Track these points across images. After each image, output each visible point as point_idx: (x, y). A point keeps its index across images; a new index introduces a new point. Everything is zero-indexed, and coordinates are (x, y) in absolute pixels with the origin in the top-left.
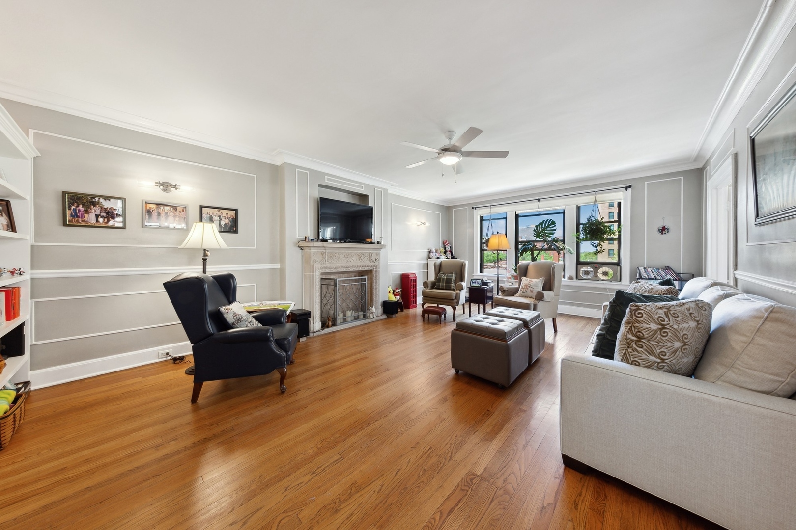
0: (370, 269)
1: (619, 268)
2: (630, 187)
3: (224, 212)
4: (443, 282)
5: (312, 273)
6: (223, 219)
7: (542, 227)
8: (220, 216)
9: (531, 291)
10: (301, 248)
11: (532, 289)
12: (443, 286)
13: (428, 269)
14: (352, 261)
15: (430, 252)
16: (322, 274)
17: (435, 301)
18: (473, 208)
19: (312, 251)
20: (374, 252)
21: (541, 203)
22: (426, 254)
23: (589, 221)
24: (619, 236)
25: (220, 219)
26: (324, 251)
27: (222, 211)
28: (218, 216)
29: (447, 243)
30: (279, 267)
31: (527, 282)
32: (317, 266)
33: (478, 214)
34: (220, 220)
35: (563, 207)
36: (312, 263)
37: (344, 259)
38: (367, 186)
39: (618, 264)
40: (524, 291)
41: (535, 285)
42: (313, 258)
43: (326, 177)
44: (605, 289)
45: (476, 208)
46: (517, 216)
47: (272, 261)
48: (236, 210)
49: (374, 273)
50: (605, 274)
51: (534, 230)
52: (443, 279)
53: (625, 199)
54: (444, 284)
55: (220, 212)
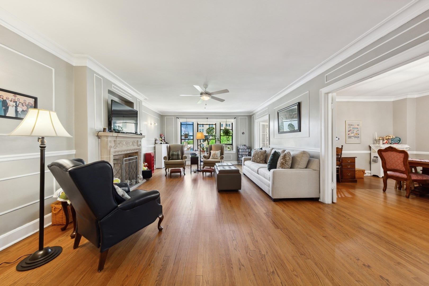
0: (137, 151)
1: (232, 146)
2: (235, 118)
3: (22, 99)
4: (175, 156)
5: (108, 156)
6: (20, 105)
7: (210, 130)
8: (16, 102)
9: (216, 156)
10: (99, 137)
11: (217, 155)
12: (175, 158)
13: (155, 150)
14: (129, 146)
15: (156, 140)
16: (114, 156)
17: (173, 166)
18: (177, 118)
19: (109, 139)
20: (139, 140)
21: (208, 120)
22: (154, 141)
23: (225, 128)
24: (232, 135)
25: (16, 104)
26: (115, 139)
27: (18, 96)
28: (14, 102)
29: (163, 135)
30: (75, 153)
31: (214, 153)
32: (112, 150)
33: (179, 121)
34: (16, 107)
35: (216, 123)
36: (109, 148)
37: (125, 145)
38: (133, 97)
39: (232, 144)
40: (214, 156)
41: (217, 154)
42: (109, 144)
43: (113, 85)
44: (229, 153)
45: (178, 118)
46: (198, 124)
47: (69, 148)
48: (36, 99)
49: (139, 154)
50: (229, 148)
51: (206, 131)
52: (175, 154)
53: (234, 122)
54: (176, 157)
55: (16, 98)
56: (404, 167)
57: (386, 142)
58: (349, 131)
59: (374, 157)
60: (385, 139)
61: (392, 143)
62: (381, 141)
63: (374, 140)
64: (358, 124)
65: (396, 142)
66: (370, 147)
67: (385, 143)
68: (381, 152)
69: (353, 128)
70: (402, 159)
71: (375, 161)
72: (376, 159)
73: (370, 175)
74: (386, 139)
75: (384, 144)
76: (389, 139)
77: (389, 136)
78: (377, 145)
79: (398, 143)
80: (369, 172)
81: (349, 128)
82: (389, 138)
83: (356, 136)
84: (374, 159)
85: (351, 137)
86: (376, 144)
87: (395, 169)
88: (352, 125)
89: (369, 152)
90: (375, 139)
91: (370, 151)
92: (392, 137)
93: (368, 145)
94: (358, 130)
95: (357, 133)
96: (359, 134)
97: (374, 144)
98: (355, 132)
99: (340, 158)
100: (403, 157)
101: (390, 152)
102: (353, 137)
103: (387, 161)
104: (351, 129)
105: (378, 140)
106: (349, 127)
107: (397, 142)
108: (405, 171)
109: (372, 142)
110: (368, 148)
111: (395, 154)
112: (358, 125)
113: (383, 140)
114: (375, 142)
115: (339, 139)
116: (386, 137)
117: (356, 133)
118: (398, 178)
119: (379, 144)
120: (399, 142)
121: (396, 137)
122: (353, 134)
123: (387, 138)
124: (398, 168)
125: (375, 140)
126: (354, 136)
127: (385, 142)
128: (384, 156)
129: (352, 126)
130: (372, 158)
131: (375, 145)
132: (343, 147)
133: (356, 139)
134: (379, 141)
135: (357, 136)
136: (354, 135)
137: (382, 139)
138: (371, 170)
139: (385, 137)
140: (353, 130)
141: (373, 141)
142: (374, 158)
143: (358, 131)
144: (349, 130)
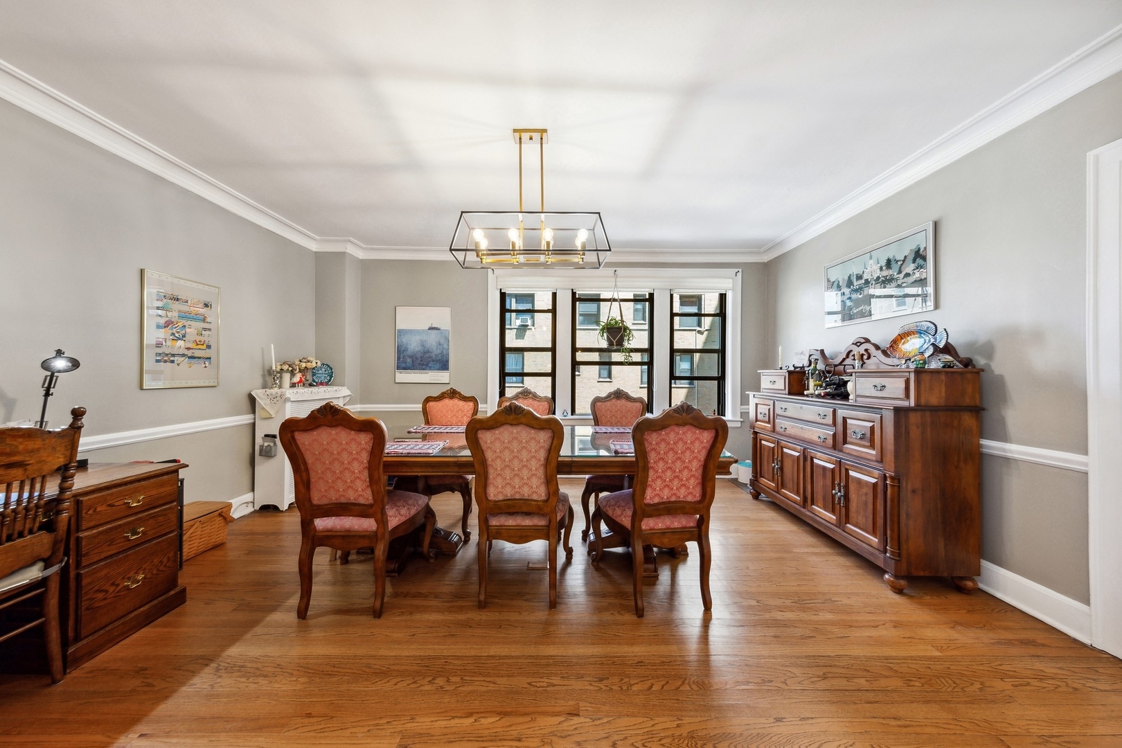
56: (369, 489)
57: (301, 381)
59: (266, 436)
60: (298, 370)
61: (314, 381)
62: (287, 377)
63: (266, 373)
64: (207, 300)
65: (323, 378)
66: (252, 400)
67: (298, 383)
68: (293, 432)
69: (184, 316)
70: (365, 457)
71: (267, 454)
72: (272, 444)
73: (250, 509)
74: (300, 371)
75: (293, 385)
76: (308, 369)
77: (309, 359)
78: (275, 390)
79: (327, 384)
80: (248, 497)
81: (161, 313)
82: (309, 365)
83: (197, 353)
84: (266, 444)
85: (173, 355)
86: (272, 388)
87: (343, 500)
88: (178, 300)
89: (247, 419)
90: (267, 367)
91: (251, 416)
92: (314, 365)
93: (244, 391)
94: (206, 326)
95: (202, 338)
96: (209, 347)
97: (265, 386)
98: (191, 332)
99: (57, 501)
100: (369, 448)
101: (329, 430)
102: (183, 355)
103: (316, 469)
104: (173, 315)
105: (278, 372)
106: (160, 304)
107: (326, 381)
108: (371, 506)
109: (259, 381)
110: (245, 404)
111: (343, 435)
112: (206, 305)
113: (293, 373)
114: (269, 380)
115: (75, 364)
116: (301, 361)
117: (198, 338)
118: (348, 536)
119: (280, 387)
120: (329, 381)
121: (324, 364)
122: (180, 343)
123: (304, 365)
124: (351, 496)
125: (270, 372)
126: (189, 353)
127: (296, 379)
128: (303, 450)
129: (177, 306)
130: (259, 440)
131: (269, 391)
132: (85, 420)
133: (198, 367)
134: (281, 377)
135: (201, 355)
136: (188, 349)
137: (290, 369)
138: (253, 490)
139: (297, 363)
140: (180, 325)
141: (264, 376)
142: (264, 441)
143: (205, 330)
144: (164, 322)
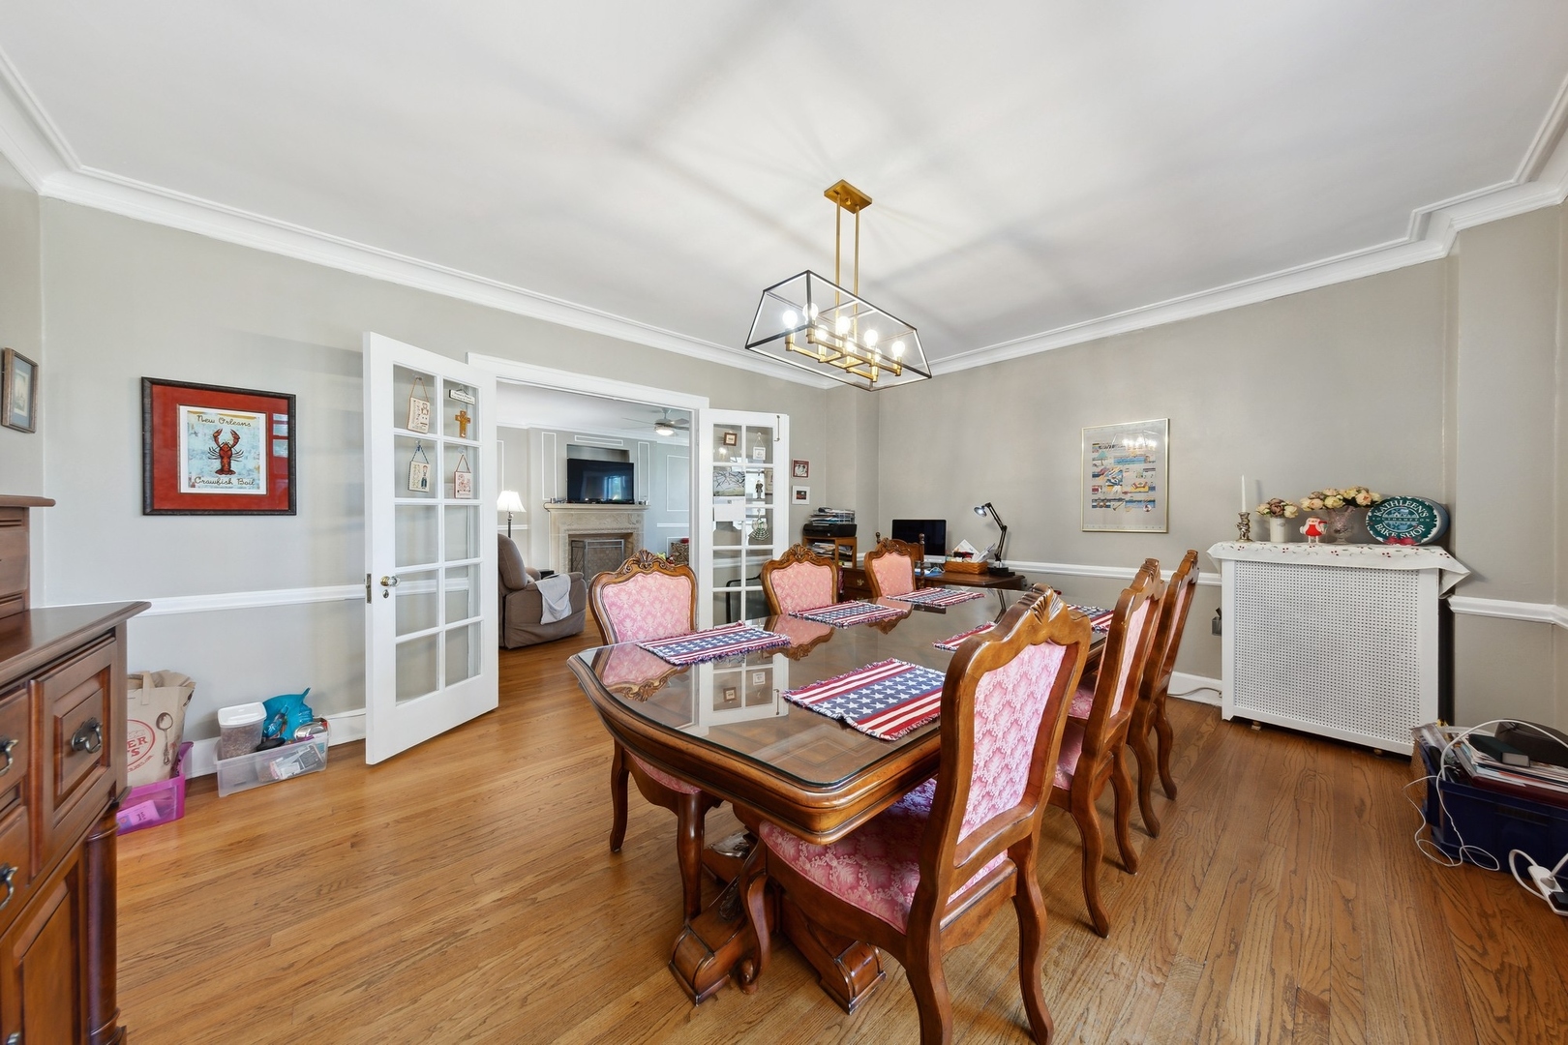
58: (1094, 476)
65: (1403, 529)
69: (1122, 460)
79: (1415, 541)
81: (1098, 462)
83: (1138, 497)
85: (1110, 500)
88: (1114, 447)
94: (1148, 466)
95: (1142, 480)
96: (1152, 488)
98: (1130, 476)
102: (1120, 500)
104: (1109, 462)
106: (1096, 455)
107: (1413, 534)
117: (1138, 481)
120: (1425, 535)
122: (1118, 488)
126: (1128, 497)
129: (1112, 453)
133: (1137, 510)
135: (1143, 499)
136: (1125, 493)
140: (1120, 467)
143: (1150, 473)
144: (1097, 470)
